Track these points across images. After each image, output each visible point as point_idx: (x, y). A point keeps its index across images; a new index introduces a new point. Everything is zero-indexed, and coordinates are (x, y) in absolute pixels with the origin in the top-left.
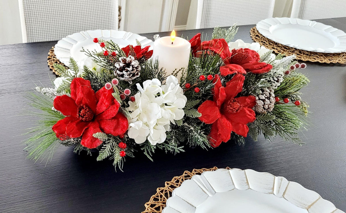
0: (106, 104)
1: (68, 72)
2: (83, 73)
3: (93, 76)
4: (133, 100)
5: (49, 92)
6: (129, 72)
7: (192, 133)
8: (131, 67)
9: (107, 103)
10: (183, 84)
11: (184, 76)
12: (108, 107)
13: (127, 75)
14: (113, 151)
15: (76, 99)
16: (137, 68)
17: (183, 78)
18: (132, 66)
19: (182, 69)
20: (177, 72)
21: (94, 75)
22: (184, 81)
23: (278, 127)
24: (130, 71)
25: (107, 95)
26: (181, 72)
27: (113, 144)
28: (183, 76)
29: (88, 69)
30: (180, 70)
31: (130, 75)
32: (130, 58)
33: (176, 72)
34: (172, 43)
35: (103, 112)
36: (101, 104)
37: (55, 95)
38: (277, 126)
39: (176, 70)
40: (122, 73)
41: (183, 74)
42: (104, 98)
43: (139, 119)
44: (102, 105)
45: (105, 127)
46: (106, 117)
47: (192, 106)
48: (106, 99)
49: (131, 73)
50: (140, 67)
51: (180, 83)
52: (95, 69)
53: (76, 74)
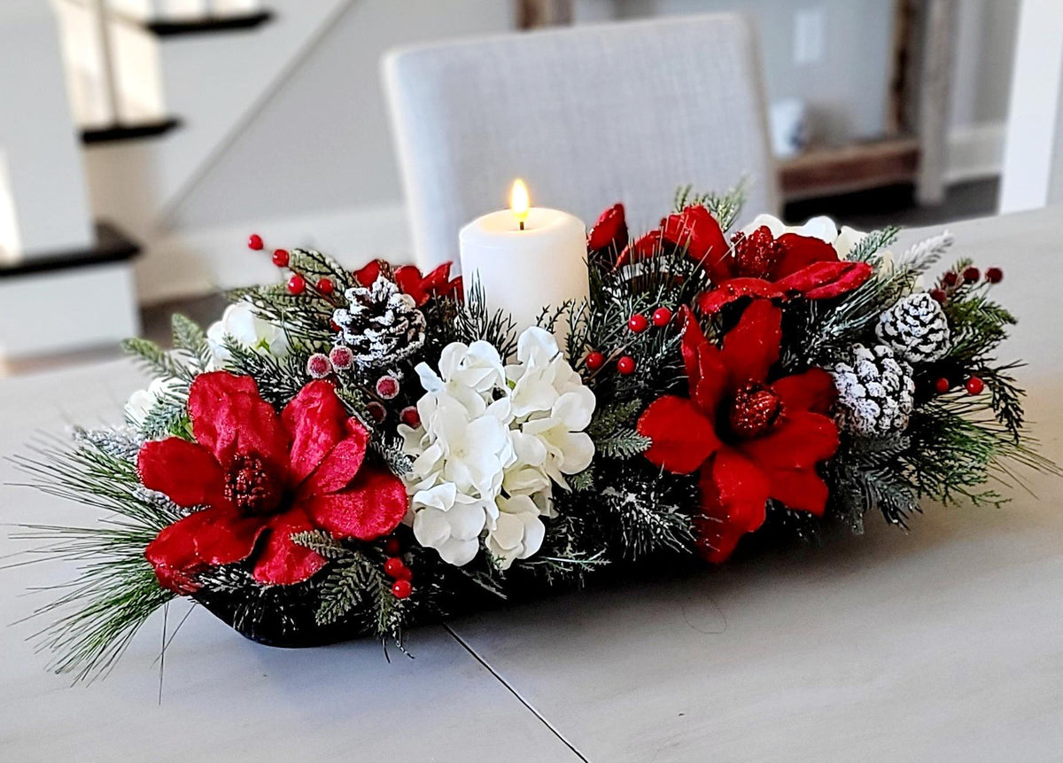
0: (323, 437)
1: (175, 363)
2: (225, 360)
3: (262, 366)
4: (414, 420)
5: (117, 439)
6: (383, 331)
7: (633, 512)
8: (389, 314)
9: (323, 434)
10: (579, 361)
11: (577, 332)
12: (328, 450)
13: (378, 343)
14: (369, 589)
15: (215, 441)
16: (410, 316)
17: (575, 340)
18: (394, 310)
19: (565, 305)
20: (553, 320)
21: (265, 364)
22: (581, 350)
23: (924, 477)
24: (388, 328)
25: (319, 411)
26: (565, 316)
27: (364, 567)
28: (573, 332)
29: (241, 345)
30: (560, 312)
31: (392, 340)
32: (382, 283)
33: (546, 320)
34: (522, 228)
35: (317, 468)
36: (304, 445)
37: (139, 443)
38: (922, 473)
39: (545, 311)
40: (362, 337)
41: (574, 323)
42: (312, 422)
43: (443, 481)
44: (307, 446)
45: (331, 519)
46: (328, 484)
47: (619, 422)
48: (319, 425)
49: (393, 335)
50: (422, 315)
51: (568, 356)
52: (264, 344)
53: (203, 367)
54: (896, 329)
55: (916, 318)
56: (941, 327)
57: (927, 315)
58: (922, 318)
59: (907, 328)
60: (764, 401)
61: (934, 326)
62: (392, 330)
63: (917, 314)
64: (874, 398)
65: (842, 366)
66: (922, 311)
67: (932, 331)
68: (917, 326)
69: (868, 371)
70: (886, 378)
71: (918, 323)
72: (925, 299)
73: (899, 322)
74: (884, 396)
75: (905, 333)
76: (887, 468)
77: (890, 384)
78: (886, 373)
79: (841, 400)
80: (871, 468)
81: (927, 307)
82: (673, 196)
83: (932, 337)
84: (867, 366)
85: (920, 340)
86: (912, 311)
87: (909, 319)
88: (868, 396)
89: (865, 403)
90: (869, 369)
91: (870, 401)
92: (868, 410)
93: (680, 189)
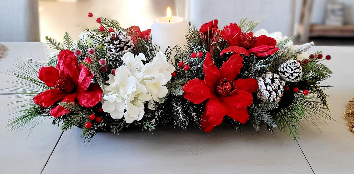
11: (178, 55)
34: (170, 21)
54: (284, 70)
55: (290, 67)
56: (298, 72)
57: (294, 67)
58: (292, 68)
59: (286, 70)
60: (228, 86)
61: (296, 71)
62: (118, 46)
63: (290, 66)
64: (268, 91)
65: (261, 79)
66: (292, 66)
67: (295, 72)
68: (290, 70)
69: (268, 82)
70: (274, 85)
71: (290, 69)
72: (294, 62)
73: (284, 68)
74: (272, 90)
75: (286, 71)
76: (270, 113)
77: (274, 87)
78: (274, 84)
79: (259, 89)
80: (264, 112)
81: (294, 65)
82: (240, 20)
83: (294, 74)
84: (268, 80)
85: (290, 75)
86: (289, 65)
87: (288, 68)
88: (267, 90)
89: (265, 92)
90: (268, 81)
91: (267, 91)
92: (266, 94)
93: (243, 18)
